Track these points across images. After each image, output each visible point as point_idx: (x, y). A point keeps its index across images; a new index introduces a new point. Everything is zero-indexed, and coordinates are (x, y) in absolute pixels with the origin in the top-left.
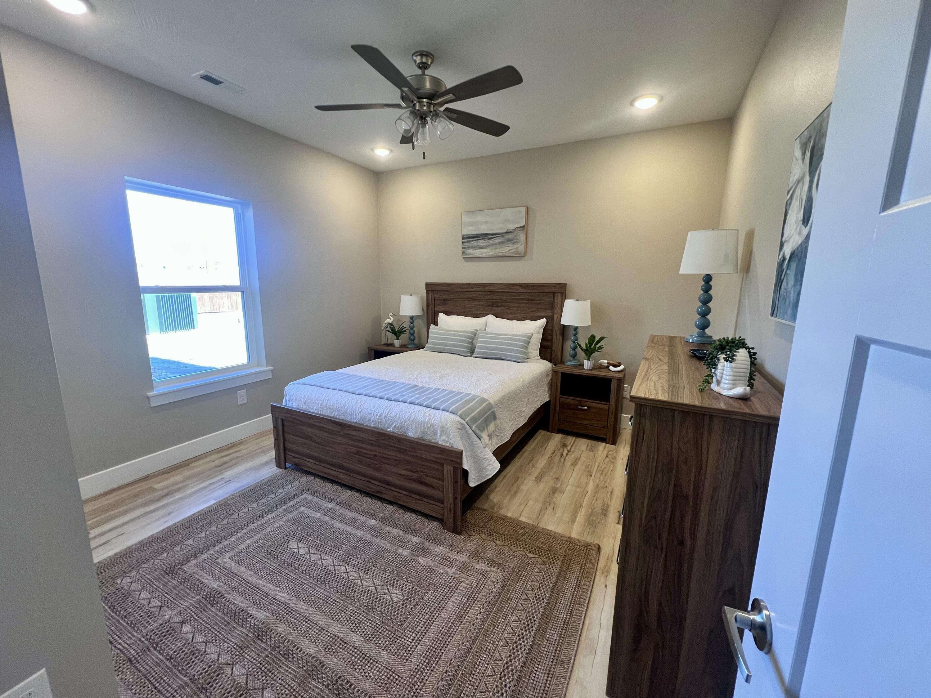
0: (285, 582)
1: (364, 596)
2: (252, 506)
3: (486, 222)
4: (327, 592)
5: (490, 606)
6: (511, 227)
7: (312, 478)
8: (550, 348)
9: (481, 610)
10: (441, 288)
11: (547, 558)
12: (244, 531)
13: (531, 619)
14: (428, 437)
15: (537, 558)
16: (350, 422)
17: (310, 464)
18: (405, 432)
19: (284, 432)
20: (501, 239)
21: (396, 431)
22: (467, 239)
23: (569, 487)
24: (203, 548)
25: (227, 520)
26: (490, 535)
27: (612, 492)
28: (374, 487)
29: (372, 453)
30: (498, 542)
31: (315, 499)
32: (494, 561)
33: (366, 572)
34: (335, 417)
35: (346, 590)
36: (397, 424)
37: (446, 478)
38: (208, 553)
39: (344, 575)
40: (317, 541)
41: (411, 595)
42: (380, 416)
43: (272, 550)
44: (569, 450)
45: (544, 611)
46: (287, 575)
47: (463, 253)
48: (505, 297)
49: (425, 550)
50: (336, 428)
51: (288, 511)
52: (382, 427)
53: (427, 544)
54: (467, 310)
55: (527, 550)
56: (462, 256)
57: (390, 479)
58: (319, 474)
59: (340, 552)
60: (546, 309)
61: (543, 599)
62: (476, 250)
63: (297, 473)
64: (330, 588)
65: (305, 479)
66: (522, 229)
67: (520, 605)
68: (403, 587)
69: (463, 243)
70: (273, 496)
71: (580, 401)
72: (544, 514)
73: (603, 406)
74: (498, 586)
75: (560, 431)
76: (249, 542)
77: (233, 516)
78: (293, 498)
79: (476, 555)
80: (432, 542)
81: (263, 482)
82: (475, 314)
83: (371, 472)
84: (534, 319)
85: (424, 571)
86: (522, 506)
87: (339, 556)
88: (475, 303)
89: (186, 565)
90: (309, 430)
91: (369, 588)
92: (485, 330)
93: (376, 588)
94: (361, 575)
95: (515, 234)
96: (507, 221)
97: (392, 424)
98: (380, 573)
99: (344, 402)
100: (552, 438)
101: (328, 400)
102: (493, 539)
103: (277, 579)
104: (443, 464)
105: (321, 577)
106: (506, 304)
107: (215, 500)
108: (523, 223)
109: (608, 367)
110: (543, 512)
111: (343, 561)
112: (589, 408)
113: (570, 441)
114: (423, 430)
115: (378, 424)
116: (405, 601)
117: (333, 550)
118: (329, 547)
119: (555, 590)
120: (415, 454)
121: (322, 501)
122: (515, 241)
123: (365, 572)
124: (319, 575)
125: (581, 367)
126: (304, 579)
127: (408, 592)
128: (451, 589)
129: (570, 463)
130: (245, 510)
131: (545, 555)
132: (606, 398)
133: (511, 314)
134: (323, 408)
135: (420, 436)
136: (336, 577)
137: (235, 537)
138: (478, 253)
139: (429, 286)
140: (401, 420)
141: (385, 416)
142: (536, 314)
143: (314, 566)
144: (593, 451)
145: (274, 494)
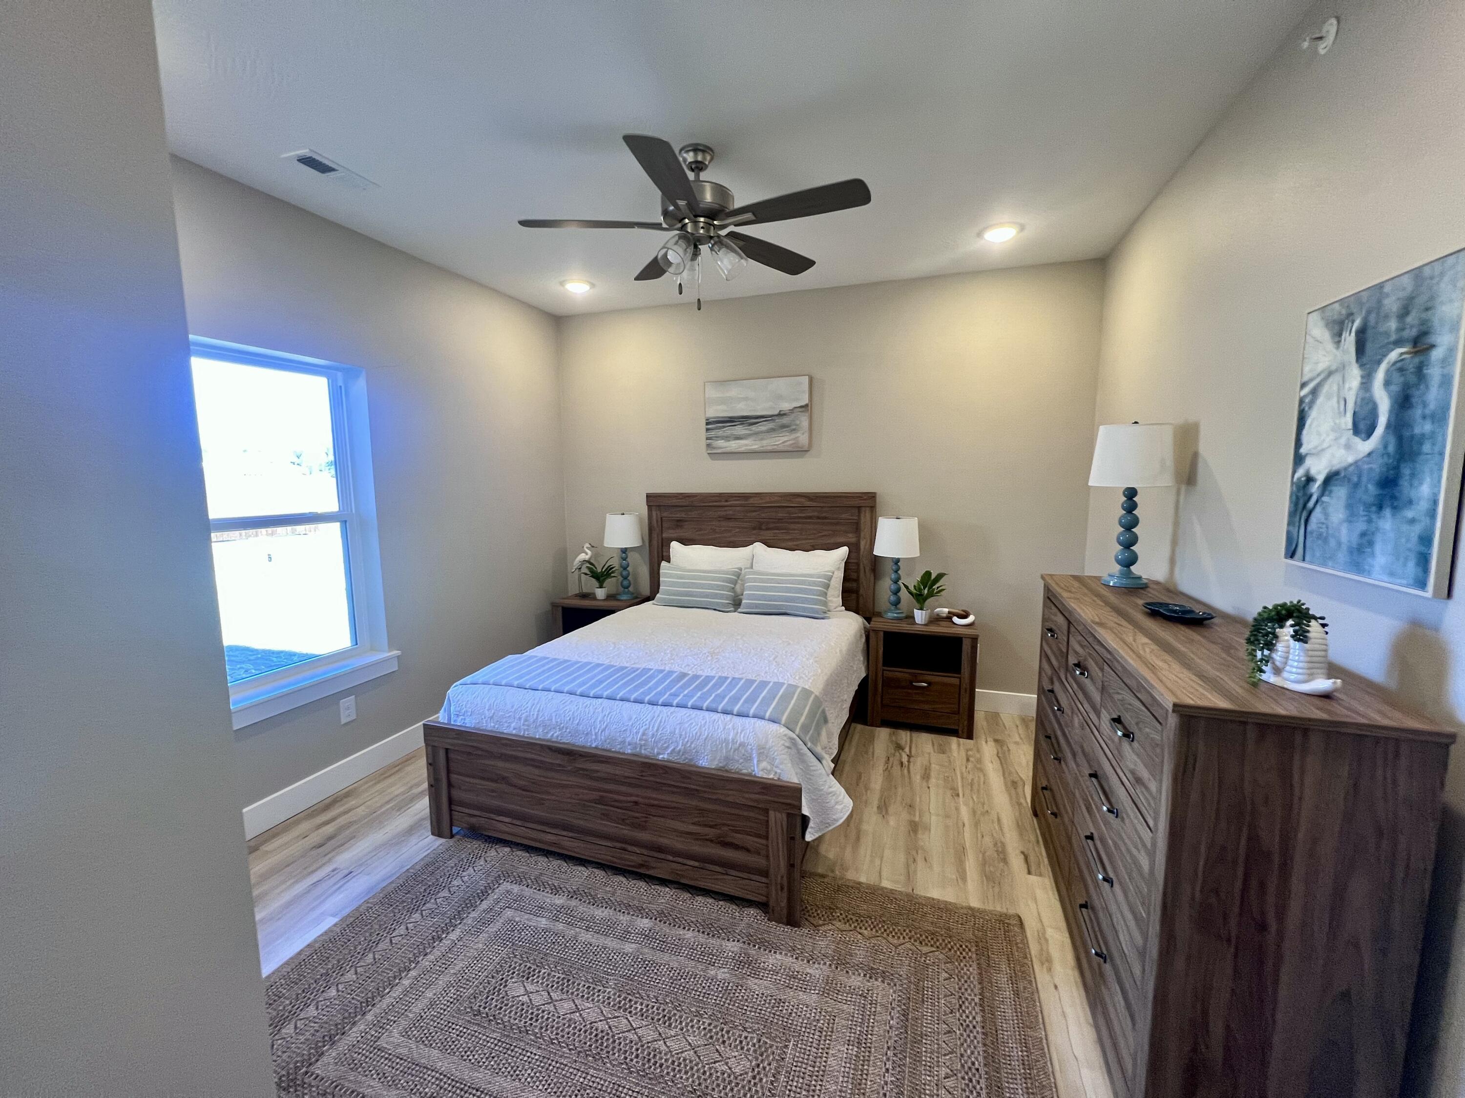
0: (526, 1067)
1: (680, 1071)
2: (413, 920)
3: (746, 399)
4: (611, 1075)
5: (899, 1055)
6: (786, 406)
7: (507, 849)
8: (857, 592)
9: (887, 1066)
10: (674, 502)
11: (950, 950)
12: (413, 973)
13: (970, 1068)
14: (734, 767)
15: (937, 953)
16: (583, 747)
17: (503, 826)
18: (691, 760)
19: (449, 772)
20: (771, 425)
21: (674, 758)
22: (715, 424)
23: (933, 818)
24: (343, 1020)
25: (371, 956)
26: (848, 921)
27: (999, 820)
28: (634, 857)
29: (629, 799)
30: (865, 932)
31: (528, 892)
32: (872, 968)
33: (667, 1021)
34: (554, 740)
35: (644, 1065)
36: (677, 746)
37: (772, 834)
38: (354, 1029)
39: (631, 1036)
40: (557, 975)
41: (762, 1055)
42: (643, 734)
43: (480, 1006)
44: (908, 753)
45: (984, 1049)
46: (524, 1052)
47: (708, 446)
48: (780, 515)
49: (753, 965)
50: (558, 760)
51: (485, 922)
52: (648, 754)
53: (752, 952)
54: (717, 536)
55: (915, 941)
56: (707, 450)
57: (664, 841)
58: (519, 840)
59: (608, 990)
60: (846, 532)
61: (974, 1027)
62: (729, 441)
63: (476, 844)
64: (613, 1066)
65: (493, 853)
66: (803, 409)
67: (944, 1045)
68: (741, 1042)
69: (707, 430)
70: (445, 893)
71: (915, 675)
72: (915, 871)
73: (951, 680)
74: (895, 1014)
75: (885, 724)
76: (429, 994)
77: (381, 946)
78: (484, 894)
79: (841, 962)
80: (759, 948)
81: (417, 867)
82: (731, 542)
83: (626, 831)
84: (829, 548)
85: (767, 1005)
86: (877, 862)
87: (609, 998)
88: (731, 524)
89: (319, 1063)
90: (500, 764)
91: (683, 1055)
92: (752, 567)
93: (695, 1052)
94: (661, 1031)
95: (792, 417)
96: (780, 397)
97: (667, 747)
98: (692, 1021)
99: (571, 713)
100: (877, 734)
101: (538, 711)
102: (855, 927)
103: (509, 1064)
104: (766, 811)
105: (590, 1046)
106: (781, 525)
107: (334, 915)
108: (805, 401)
109: (951, 618)
110: (912, 867)
111: (620, 1008)
112: (930, 684)
113: (904, 739)
114: (726, 752)
115: (641, 748)
116: (756, 1070)
117: (594, 988)
118: (583, 983)
119: (987, 1006)
120: (714, 797)
121: (540, 892)
122: (794, 427)
123: (665, 1023)
124: (585, 1043)
125: (910, 620)
126: (561, 1056)
127: (755, 1051)
128: (824, 1033)
129: (918, 777)
130: (402, 930)
131: (946, 945)
132: (955, 667)
133: (791, 540)
134: (528, 726)
135: (721, 765)
136: (617, 1041)
137: (397, 992)
138: (734, 445)
139: (652, 499)
140: (683, 740)
141: (653, 735)
142: (832, 540)
143: (569, 1026)
144: (944, 753)
145: (446, 890)
